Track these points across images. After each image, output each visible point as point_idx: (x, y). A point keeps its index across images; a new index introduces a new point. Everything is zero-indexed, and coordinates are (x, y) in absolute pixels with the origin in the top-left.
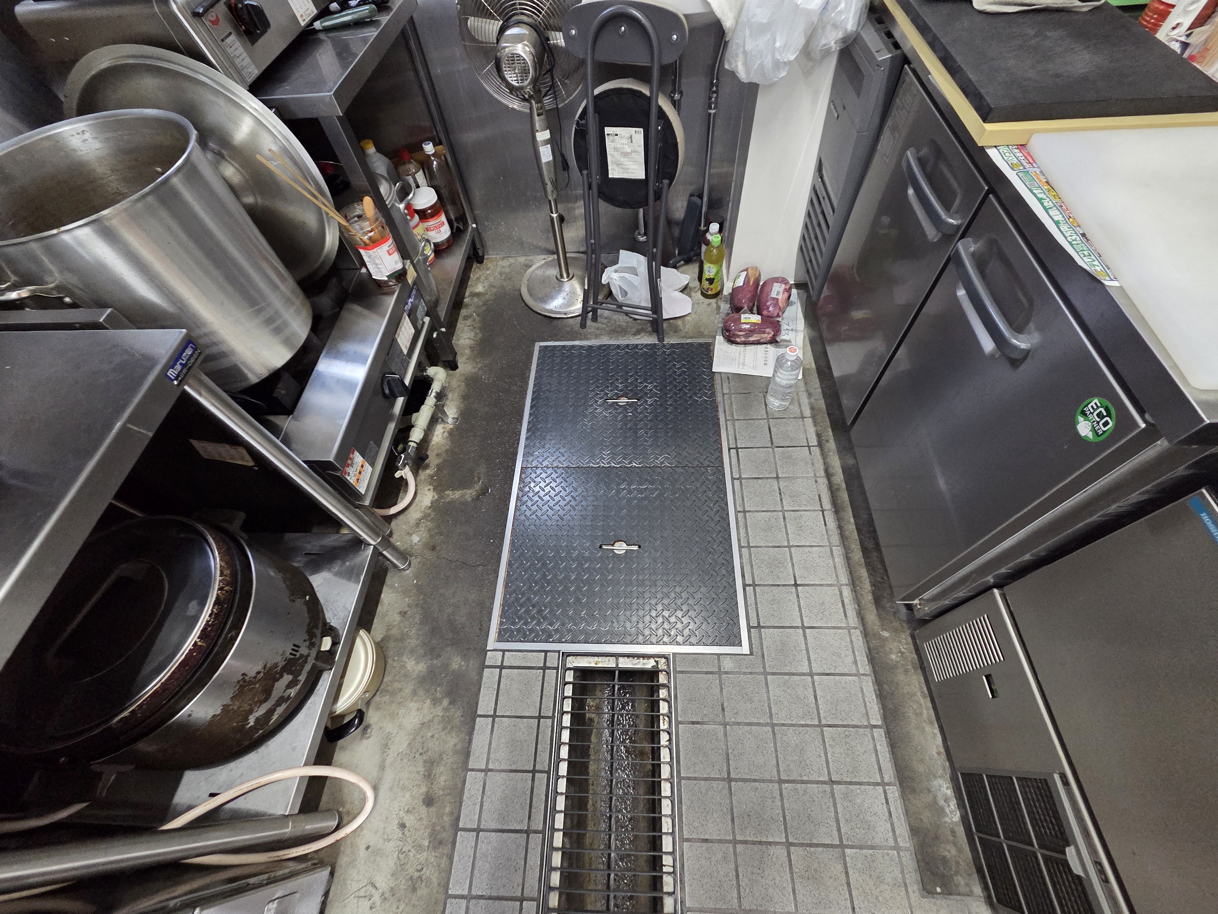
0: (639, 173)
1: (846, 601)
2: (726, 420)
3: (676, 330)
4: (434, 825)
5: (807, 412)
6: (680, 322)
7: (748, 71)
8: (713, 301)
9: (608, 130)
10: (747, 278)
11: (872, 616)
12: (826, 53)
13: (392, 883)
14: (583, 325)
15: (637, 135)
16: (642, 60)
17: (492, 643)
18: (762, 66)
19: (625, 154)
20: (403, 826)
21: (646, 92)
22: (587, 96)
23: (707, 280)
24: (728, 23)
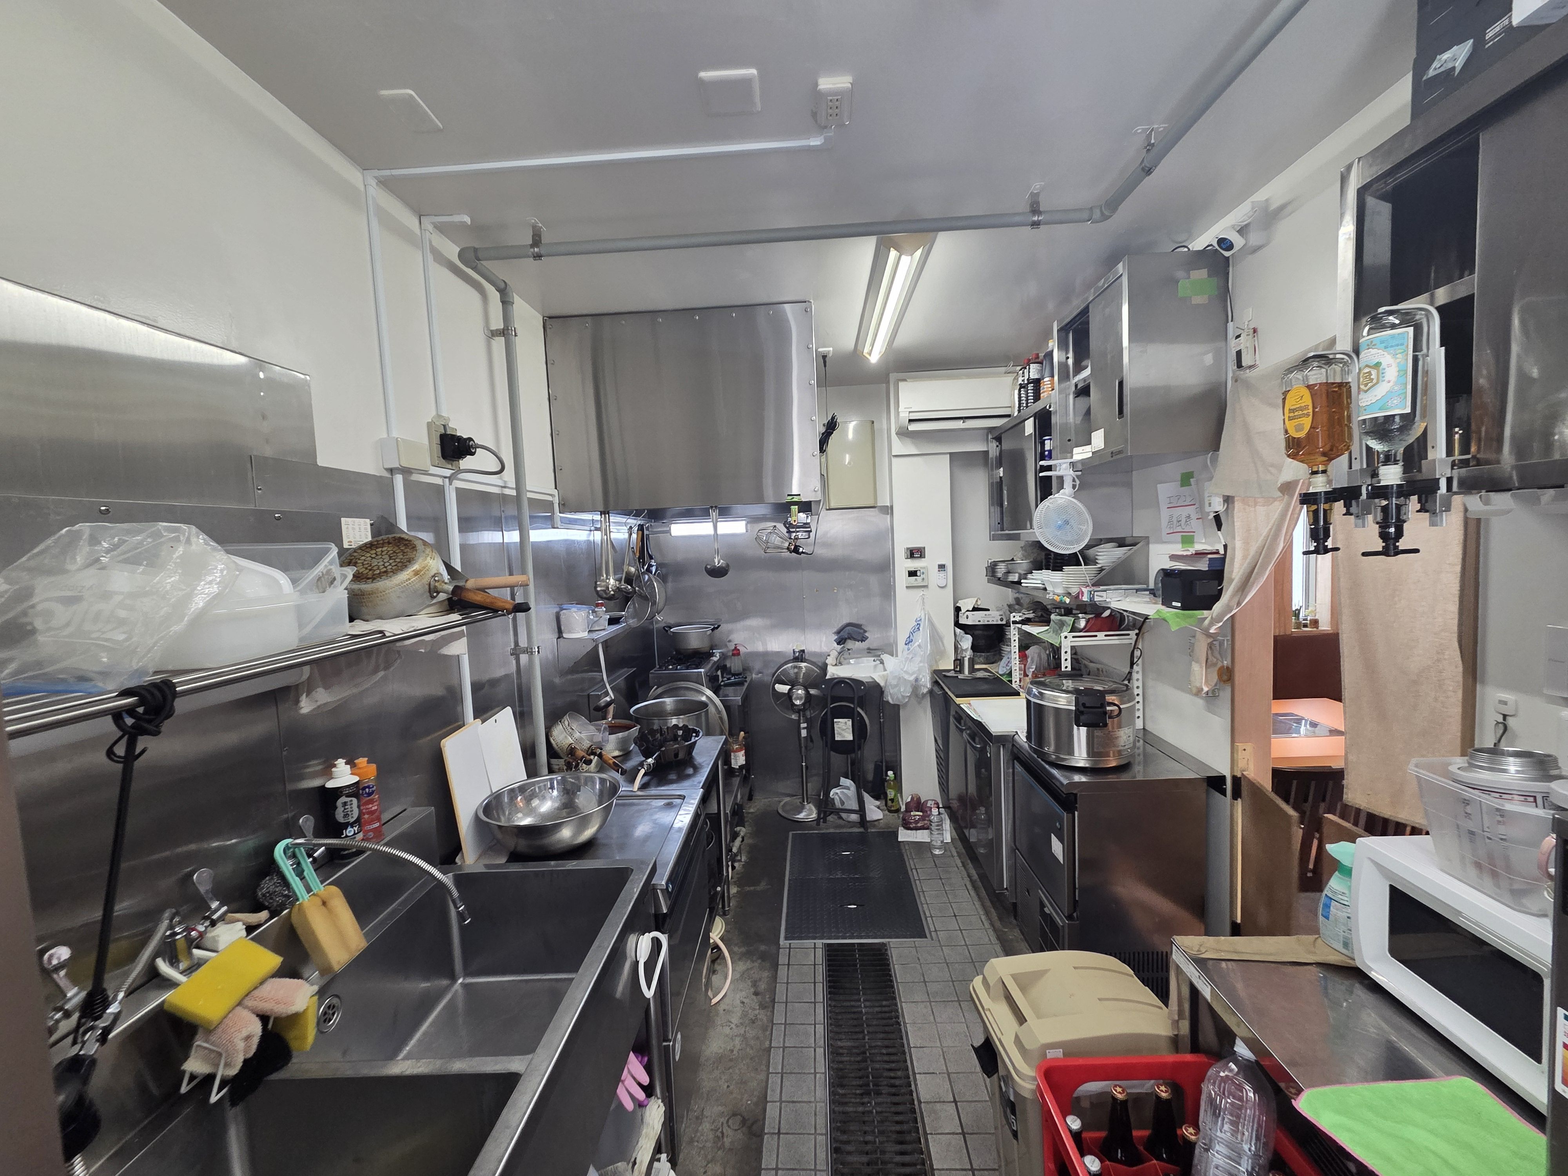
0: (850, 737)
1: (983, 920)
2: (909, 859)
3: (874, 826)
4: (761, 1002)
5: (955, 854)
6: (876, 823)
7: (893, 700)
8: (896, 814)
9: (835, 720)
10: (912, 798)
11: (998, 924)
12: (924, 695)
13: (741, 1021)
14: (818, 824)
15: (849, 722)
16: (850, 695)
17: (782, 942)
18: (897, 697)
19: (843, 730)
20: (743, 1003)
21: (852, 706)
22: (827, 707)
23: (890, 800)
24: (882, 684)
